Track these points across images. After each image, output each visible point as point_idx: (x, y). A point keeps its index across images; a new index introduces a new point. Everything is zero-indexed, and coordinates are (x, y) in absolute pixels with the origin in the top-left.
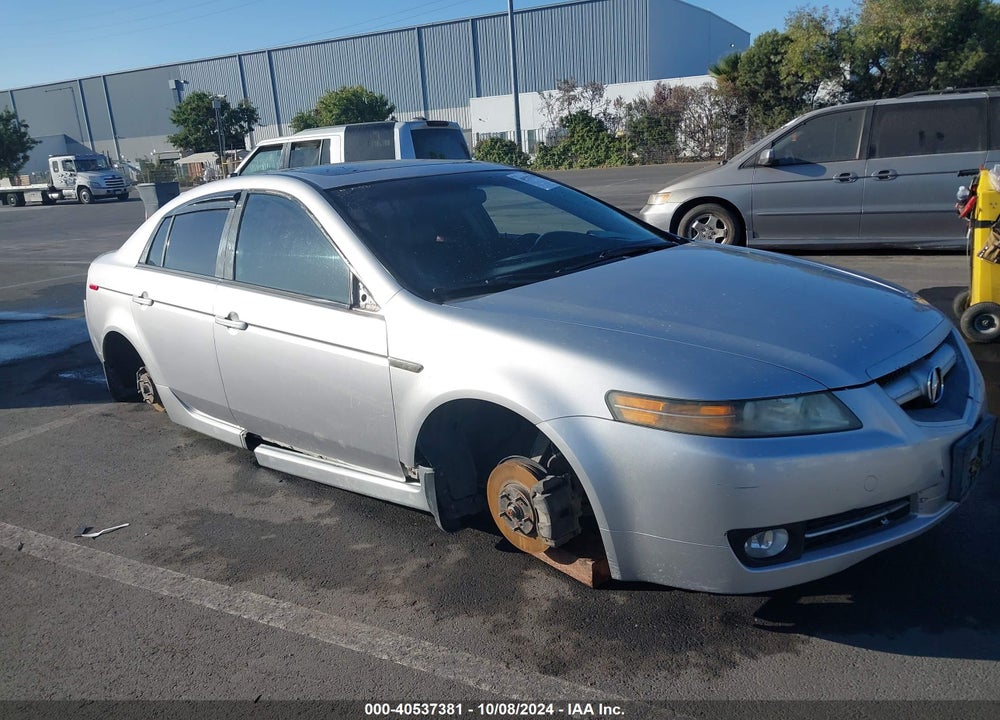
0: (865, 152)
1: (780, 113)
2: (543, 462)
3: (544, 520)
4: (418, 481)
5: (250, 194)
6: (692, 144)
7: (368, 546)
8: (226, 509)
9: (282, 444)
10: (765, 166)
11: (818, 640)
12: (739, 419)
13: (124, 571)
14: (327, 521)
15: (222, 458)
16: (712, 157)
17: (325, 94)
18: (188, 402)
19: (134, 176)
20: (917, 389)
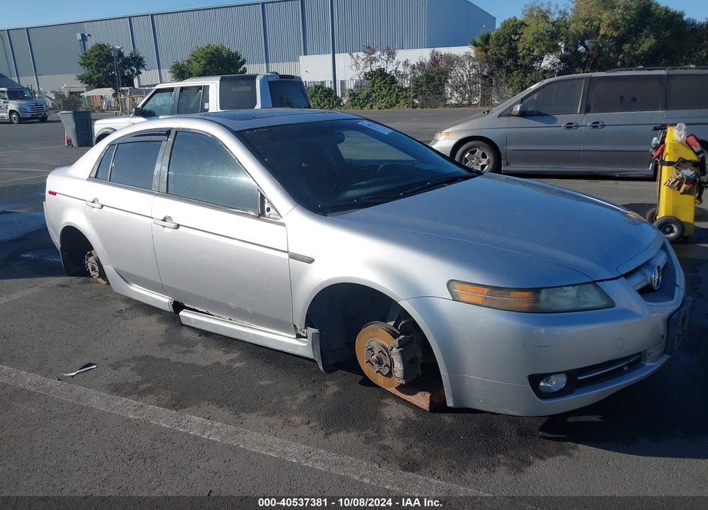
0: (584, 109)
1: (517, 75)
2: (396, 326)
3: (398, 366)
4: (306, 337)
5: (177, 131)
6: (456, 95)
7: (270, 382)
8: (163, 356)
9: (200, 310)
10: (516, 116)
11: (582, 446)
12: (537, 300)
13: (98, 400)
14: (238, 364)
15: (154, 318)
16: (470, 104)
17: (195, 49)
18: (127, 278)
19: (50, 104)
20: (645, 280)
